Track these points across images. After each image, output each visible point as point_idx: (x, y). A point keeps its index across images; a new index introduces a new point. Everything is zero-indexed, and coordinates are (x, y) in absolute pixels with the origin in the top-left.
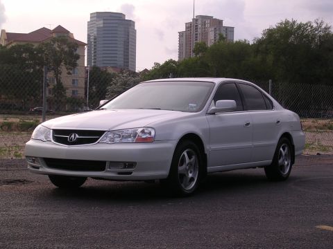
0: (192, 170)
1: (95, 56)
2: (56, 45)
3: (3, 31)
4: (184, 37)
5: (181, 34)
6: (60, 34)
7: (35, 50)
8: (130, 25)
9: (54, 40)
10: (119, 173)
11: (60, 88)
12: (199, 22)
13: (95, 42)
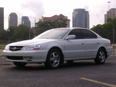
0: (57, 60)
1: (75, 24)
2: (59, 21)
3: (42, 17)
4: (107, 16)
5: (105, 15)
6: (61, 17)
7: (52, 23)
8: (87, 13)
9: (58, 19)
10: (28, 61)
12: (112, 11)
13: (75, 19)
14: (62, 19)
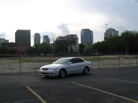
0: (63, 74)
4: (106, 34)
7: (65, 41)
8: (91, 32)
10: (51, 75)
11: (72, 50)
12: (109, 30)
13: (83, 37)
14: (72, 38)
